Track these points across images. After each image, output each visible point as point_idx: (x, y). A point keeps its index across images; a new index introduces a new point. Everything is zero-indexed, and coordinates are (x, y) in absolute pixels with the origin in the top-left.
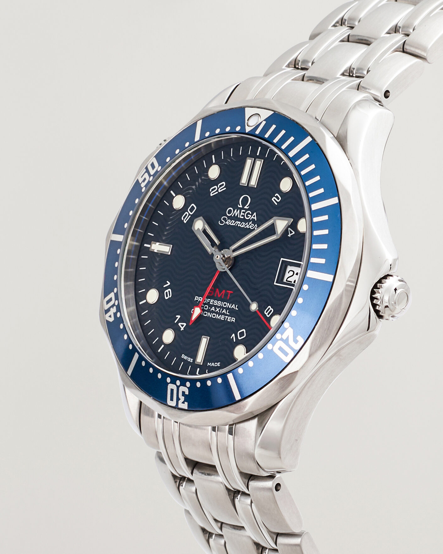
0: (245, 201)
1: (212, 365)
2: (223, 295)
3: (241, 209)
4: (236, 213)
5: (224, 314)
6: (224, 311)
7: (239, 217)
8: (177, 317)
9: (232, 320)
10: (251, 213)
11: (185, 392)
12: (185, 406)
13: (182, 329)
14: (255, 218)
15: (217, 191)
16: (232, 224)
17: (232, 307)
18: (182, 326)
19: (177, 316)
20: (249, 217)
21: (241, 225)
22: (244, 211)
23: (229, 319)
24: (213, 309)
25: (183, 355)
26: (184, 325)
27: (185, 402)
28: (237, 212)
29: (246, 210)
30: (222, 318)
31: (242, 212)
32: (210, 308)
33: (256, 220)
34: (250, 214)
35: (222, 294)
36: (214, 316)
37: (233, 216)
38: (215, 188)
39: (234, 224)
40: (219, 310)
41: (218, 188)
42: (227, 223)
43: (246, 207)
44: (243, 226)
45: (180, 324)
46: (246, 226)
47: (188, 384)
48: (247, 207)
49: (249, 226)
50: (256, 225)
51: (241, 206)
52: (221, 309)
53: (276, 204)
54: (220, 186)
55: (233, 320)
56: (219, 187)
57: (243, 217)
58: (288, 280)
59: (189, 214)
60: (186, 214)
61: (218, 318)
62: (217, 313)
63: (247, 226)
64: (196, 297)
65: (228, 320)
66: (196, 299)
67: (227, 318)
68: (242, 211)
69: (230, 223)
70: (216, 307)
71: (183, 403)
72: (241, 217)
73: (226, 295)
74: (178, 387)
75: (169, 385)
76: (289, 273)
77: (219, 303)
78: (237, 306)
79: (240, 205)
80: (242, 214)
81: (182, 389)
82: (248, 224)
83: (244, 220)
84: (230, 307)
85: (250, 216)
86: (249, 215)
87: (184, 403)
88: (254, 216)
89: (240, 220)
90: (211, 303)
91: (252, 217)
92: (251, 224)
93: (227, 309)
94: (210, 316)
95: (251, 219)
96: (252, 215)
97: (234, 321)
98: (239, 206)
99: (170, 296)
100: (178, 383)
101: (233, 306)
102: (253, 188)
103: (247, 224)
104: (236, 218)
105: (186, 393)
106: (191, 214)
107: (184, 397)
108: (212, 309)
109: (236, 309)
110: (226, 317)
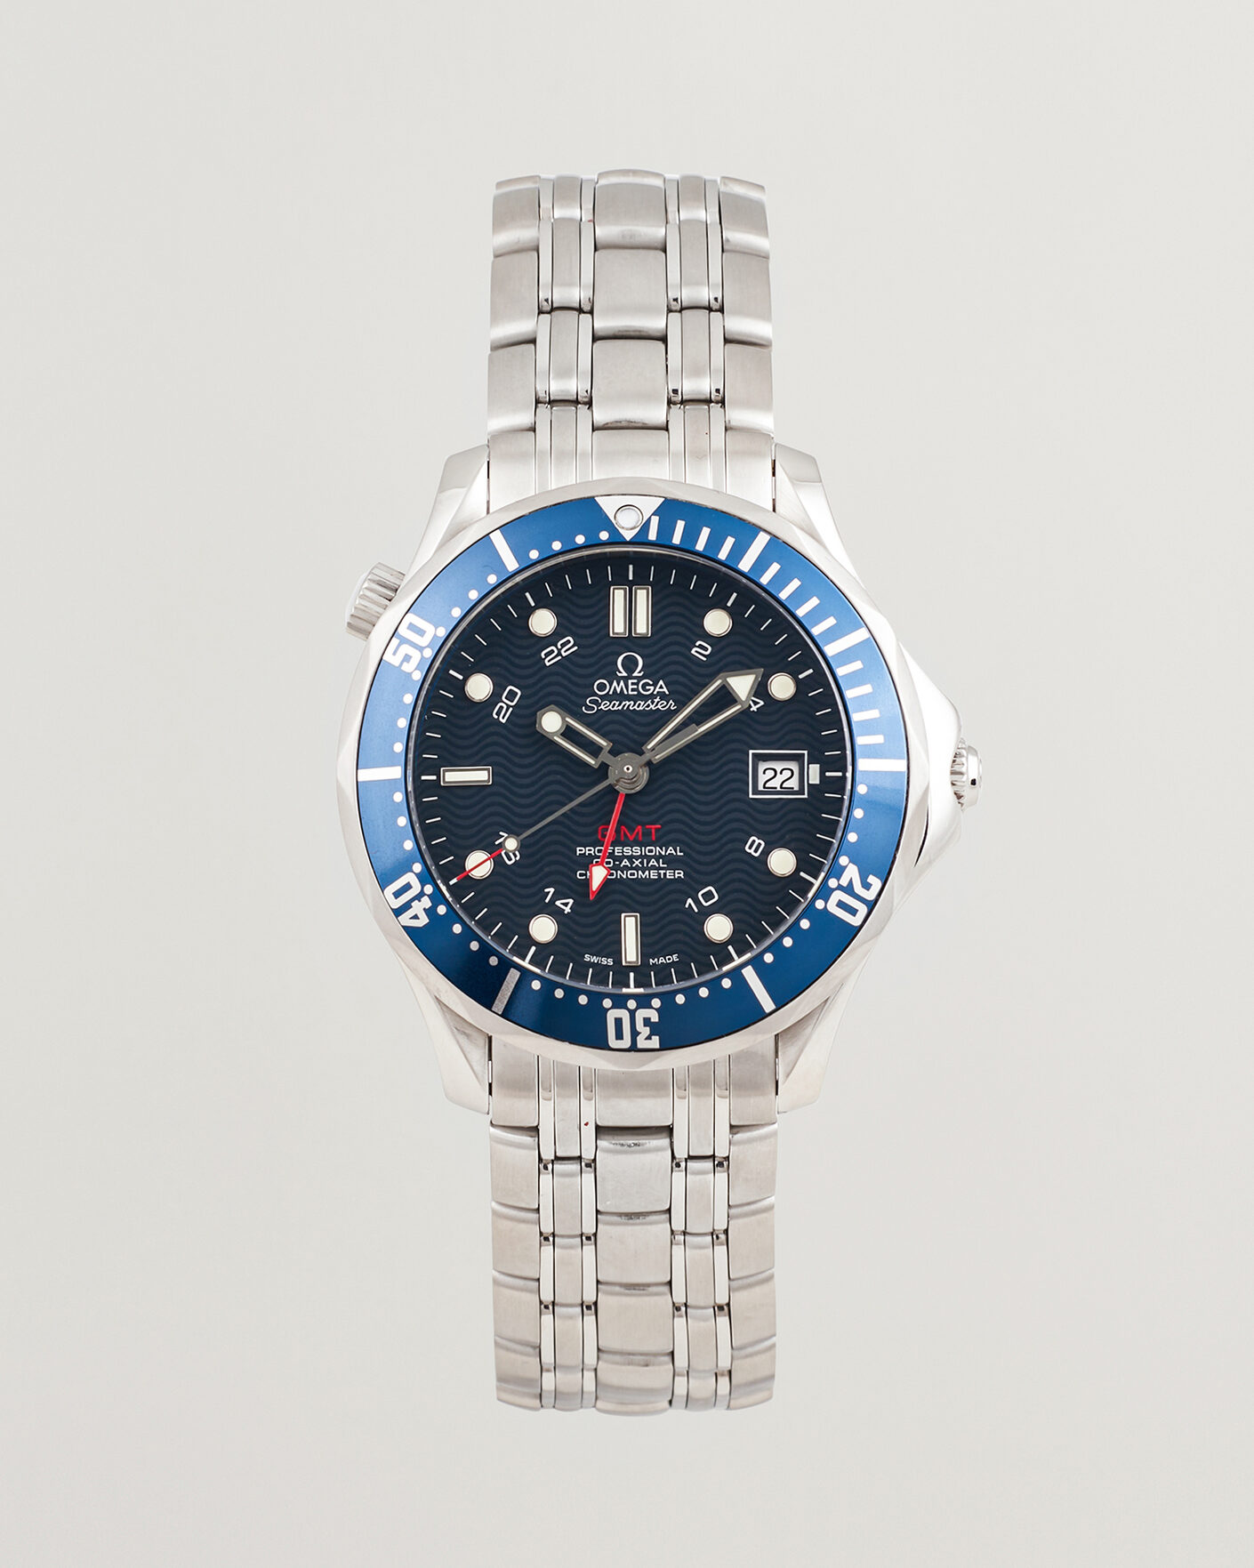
0: (630, 665)
1: (660, 961)
2: (640, 833)
3: (626, 679)
4: (618, 687)
5: (653, 867)
6: (653, 862)
7: (626, 693)
8: (549, 892)
9: (677, 876)
10: (651, 683)
11: (650, 1019)
12: (655, 1042)
13: (567, 910)
14: (665, 690)
15: (560, 654)
16: (615, 708)
17: (669, 852)
18: (566, 904)
19: (546, 890)
20: (649, 690)
21: (635, 707)
22: (635, 681)
23: (668, 874)
24: (625, 862)
25: (586, 956)
26: (568, 903)
27: (653, 1037)
28: (618, 685)
29: (640, 679)
30: (653, 875)
31: (630, 684)
32: (617, 863)
33: (667, 693)
34: (649, 685)
35: (638, 833)
36: (632, 874)
37: (611, 693)
38: (552, 651)
39: (620, 708)
40: (642, 863)
41: (559, 650)
42: (602, 707)
43: (635, 674)
44: (641, 708)
45: (558, 903)
46: (648, 706)
47: (656, 1003)
48: (640, 672)
49: (657, 705)
50: (671, 702)
51: (625, 674)
52: (645, 861)
53: (705, 659)
54: (563, 645)
55: (680, 874)
56: (559, 647)
57: (636, 693)
58: (767, 786)
59: (508, 706)
60: (502, 707)
61: (644, 877)
62: (637, 868)
63: (652, 707)
64: (578, 849)
65: (668, 877)
66: (578, 853)
67: (665, 874)
68: (630, 681)
69: (610, 707)
70: (630, 858)
71: (649, 1038)
72: (630, 693)
73: (647, 834)
74: (632, 1013)
75: (609, 1012)
76: (764, 773)
77: (637, 851)
78: (678, 848)
79: (620, 672)
80: (630, 687)
81: (641, 1014)
82: (653, 703)
83: (640, 697)
84: (663, 853)
85: (652, 688)
86: (648, 687)
87: (651, 1039)
88: (661, 687)
89: (629, 698)
90: (616, 854)
91: (657, 689)
92: (658, 702)
93: (657, 858)
94: (625, 877)
95: (655, 693)
96: (655, 685)
97: (682, 875)
98: (619, 675)
99: (518, 858)
100: (632, 1004)
101: (671, 850)
102: (643, 638)
103: (649, 702)
104: (621, 697)
105: (652, 1020)
106: (513, 704)
107: (648, 1028)
108: (623, 863)
109: (679, 854)
110: (662, 872)
